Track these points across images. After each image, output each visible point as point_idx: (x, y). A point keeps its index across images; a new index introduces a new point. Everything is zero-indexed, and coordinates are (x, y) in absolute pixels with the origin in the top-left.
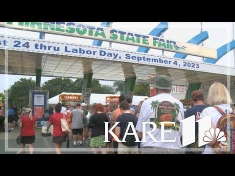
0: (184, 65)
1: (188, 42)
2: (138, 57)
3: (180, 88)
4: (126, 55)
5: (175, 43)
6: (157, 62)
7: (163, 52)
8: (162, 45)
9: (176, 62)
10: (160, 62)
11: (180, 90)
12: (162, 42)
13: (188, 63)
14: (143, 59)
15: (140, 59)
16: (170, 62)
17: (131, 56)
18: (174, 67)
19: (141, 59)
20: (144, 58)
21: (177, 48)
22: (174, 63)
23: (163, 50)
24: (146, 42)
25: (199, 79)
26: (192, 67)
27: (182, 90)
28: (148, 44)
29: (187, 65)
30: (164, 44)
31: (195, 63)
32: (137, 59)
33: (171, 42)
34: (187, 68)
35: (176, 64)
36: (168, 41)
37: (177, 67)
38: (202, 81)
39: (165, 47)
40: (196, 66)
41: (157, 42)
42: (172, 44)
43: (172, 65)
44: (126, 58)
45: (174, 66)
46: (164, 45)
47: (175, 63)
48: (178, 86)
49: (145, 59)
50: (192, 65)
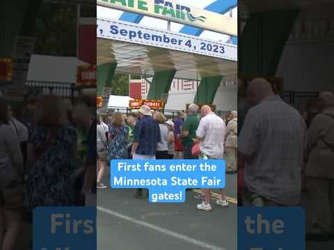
0: (202, 48)
1: (206, 9)
2: (131, 32)
3: (184, 84)
4: (112, 27)
5: (188, 10)
6: (161, 41)
7: (169, 23)
8: (169, 12)
9: (189, 41)
10: (164, 41)
11: (184, 87)
12: (169, 8)
13: (208, 45)
14: (137, 35)
15: (133, 34)
16: (180, 41)
17: (119, 30)
18: (187, 51)
19: (135, 36)
20: (140, 33)
21: (192, 18)
22: (186, 44)
23: (169, 21)
24: (144, 5)
25: (219, 71)
26: (215, 51)
27: (186, 87)
28: (146, 9)
29: (206, 47)
30: (172, 10)
31: (219, 46)
32: (128, 34)
33: (183, 7)
34: (206, 53)
35: (190, 46)
36: (178, 6)
37: (191, 50)
38: (223, 74)
39: (173, 15)
40: (219, 49)
41: (161, 7)
42: (185, 11)
43: (183, 48)
44: (112, 32)
45: (187, 49)
46: (171, 12)
47: (189, 44)
48: (180, 81)
49: (142, 36)
50: (213, 48)
